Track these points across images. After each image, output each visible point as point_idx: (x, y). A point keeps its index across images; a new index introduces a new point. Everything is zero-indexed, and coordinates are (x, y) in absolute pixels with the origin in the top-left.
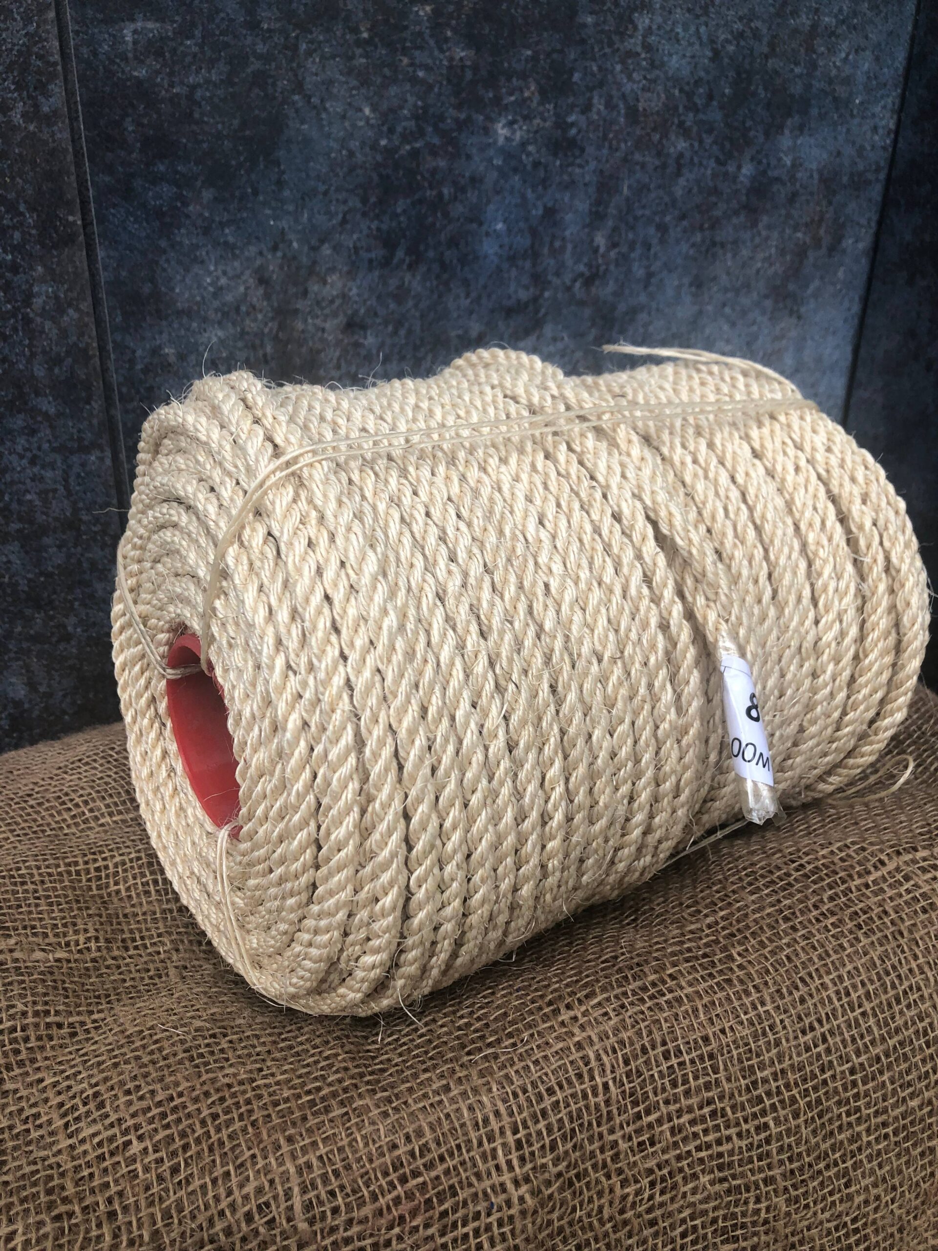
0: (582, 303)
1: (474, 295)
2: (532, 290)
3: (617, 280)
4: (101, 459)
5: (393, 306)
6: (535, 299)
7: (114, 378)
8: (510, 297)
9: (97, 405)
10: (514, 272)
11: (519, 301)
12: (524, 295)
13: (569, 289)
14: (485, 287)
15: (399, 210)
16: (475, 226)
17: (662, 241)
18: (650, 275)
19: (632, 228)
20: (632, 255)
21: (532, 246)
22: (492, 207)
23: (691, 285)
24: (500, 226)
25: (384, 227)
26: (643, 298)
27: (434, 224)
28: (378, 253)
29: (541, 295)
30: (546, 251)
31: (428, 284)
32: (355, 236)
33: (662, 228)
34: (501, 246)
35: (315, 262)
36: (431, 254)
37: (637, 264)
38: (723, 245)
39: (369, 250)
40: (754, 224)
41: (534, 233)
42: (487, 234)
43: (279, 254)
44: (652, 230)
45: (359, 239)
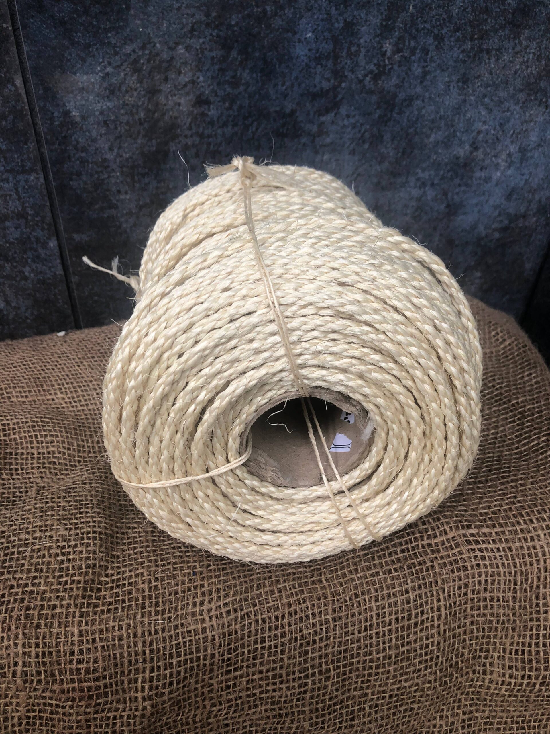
0: (371, 92)
1: (288, 84)
2: (332, 81)
3: (398, 76)
4: (38, 179)
5: (229, 90)
6: (335, 88)
7: (42, 130)
8: (315, 86)
9: (32, 145)
10: (319, 69)
11: (322, 89)
12: (326, 85)
13: (360, 82)
14: (297, 78)
15: (233, 23)
16: (290, 34)
17: (438, 48)
18: (425, 74)
19: (415, 38)
20: (413, 58)
21: (334, 51)
22: (304, 20)
23: (458, 81)
24: (309, 35)
25: (222, 34)
26: (419, 90)
27: (259, 33)
28: (217, 53)
29: (340, 85)
30: (344, 54)
31: (254, 75)
32: (201, 41)
33: (439, 39)
34: (310, 50)
35: (172, 58)
36: (257, 54)
37: (416, 64)
38: (488, 52)
39: (211, 50)
40: (517, 36)
41: (335, 40)
42: (300, 41)
43: (147, 52)
44: (430, 40)
45: (204, 43)
